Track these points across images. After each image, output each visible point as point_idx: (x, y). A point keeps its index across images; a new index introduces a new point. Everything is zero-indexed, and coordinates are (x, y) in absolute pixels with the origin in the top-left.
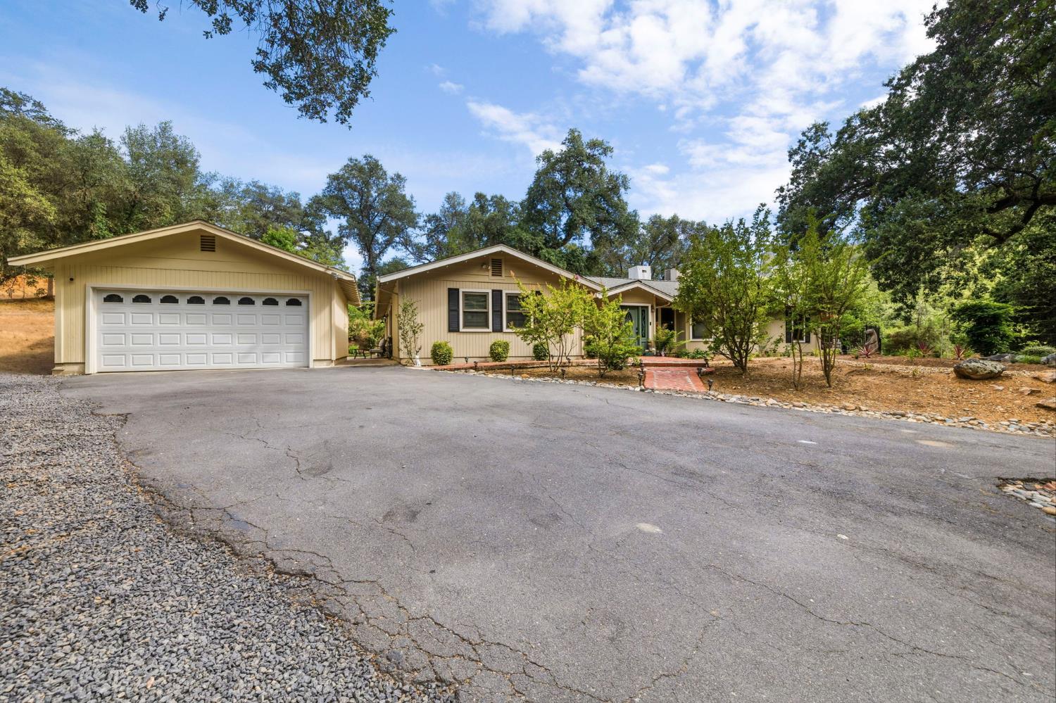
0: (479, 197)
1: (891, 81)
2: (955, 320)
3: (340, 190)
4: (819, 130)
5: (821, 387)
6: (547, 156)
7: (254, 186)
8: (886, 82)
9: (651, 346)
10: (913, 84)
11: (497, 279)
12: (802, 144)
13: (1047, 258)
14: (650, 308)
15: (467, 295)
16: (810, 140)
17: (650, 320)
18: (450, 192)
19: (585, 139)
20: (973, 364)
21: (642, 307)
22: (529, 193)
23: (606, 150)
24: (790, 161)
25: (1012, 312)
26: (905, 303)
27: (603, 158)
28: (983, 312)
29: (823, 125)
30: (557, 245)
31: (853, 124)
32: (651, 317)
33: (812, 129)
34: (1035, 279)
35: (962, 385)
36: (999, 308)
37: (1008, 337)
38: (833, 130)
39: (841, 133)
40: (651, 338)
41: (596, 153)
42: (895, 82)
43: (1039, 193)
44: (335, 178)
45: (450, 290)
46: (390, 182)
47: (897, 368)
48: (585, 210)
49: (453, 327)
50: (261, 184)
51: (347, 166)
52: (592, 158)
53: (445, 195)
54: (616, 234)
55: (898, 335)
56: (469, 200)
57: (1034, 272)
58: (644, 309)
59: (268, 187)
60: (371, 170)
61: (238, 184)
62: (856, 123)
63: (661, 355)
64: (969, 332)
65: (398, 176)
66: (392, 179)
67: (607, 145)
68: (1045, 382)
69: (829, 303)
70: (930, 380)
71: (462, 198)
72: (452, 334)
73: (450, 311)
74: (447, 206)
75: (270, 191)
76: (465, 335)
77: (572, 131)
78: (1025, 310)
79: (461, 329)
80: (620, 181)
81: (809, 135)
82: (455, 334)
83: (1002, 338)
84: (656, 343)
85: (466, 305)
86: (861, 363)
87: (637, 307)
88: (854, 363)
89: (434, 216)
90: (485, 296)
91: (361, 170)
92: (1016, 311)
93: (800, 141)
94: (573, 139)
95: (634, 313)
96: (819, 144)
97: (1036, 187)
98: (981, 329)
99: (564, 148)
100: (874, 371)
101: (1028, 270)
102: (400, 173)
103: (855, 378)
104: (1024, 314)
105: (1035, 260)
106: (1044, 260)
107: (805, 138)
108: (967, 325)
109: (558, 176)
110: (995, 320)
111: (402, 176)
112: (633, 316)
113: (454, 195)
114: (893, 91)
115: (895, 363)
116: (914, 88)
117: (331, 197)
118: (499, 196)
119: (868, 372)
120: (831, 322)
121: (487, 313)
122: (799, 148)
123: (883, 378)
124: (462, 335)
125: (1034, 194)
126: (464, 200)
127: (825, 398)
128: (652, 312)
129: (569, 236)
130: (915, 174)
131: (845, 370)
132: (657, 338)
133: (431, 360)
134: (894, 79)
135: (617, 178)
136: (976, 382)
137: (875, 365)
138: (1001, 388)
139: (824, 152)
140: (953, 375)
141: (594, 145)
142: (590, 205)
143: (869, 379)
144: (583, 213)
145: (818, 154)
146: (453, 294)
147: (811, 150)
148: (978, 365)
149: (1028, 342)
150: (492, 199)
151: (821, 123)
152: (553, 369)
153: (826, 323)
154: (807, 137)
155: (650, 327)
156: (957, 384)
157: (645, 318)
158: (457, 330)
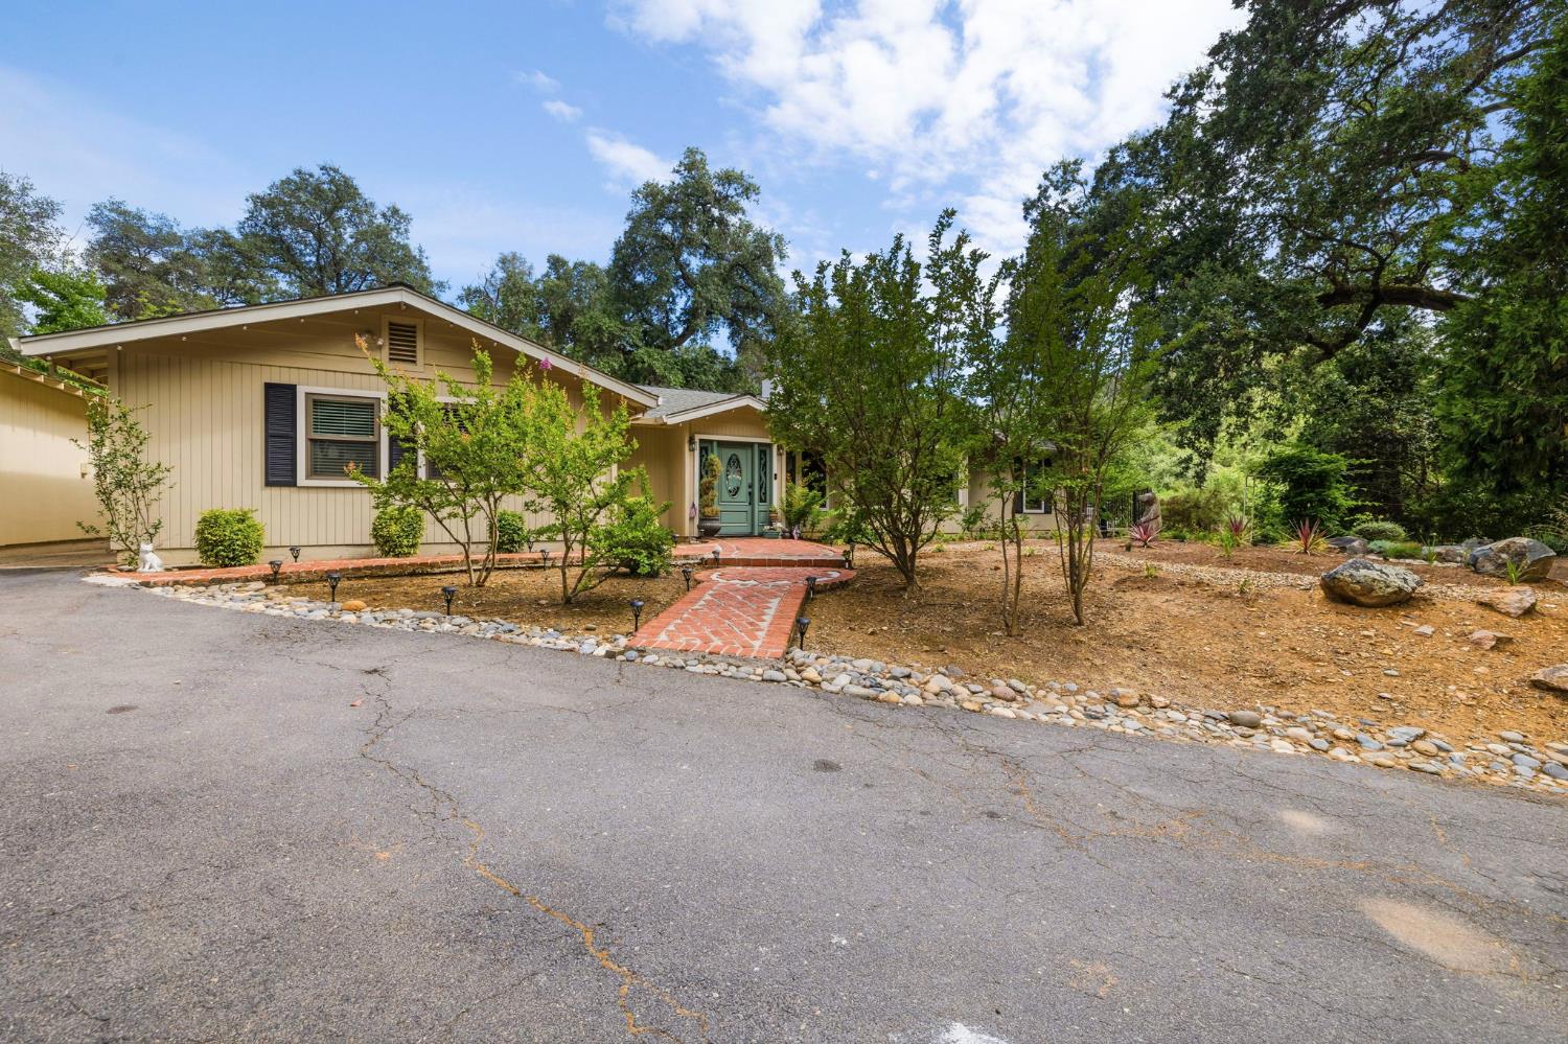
0: (556, 263)
1: (1174, 90)
2: (1261, 479)
3: (275, 226)
4: (1067, 173)
5: (1061, 624)
6: (651, 192)
7: (111, 210)
8: (1168, 91)
9: (776, 519)
10: (1206, 97)
11: (402, 368)
12: (1043, 192)
13: (1373, 391)
14: (775, 448)
15: (317, 403)
16: (1056, 188)
17: (775, 471)
18: (507, 252)
19: (714, 168)
20: (1363, 572)
21: (760, 444)
22: (618, 250)
23: (748, 190)
24: (1025, 218)
25: (1344, 468)
26: (1197, 450)
27: (744, 203)
28: (1305, 466)
29: (1075, 163)
30: (669, 343)
31: (1118, 160)
32: (778, 465)
33: (1058, 168)
34: (1358, 421)
35: (1346, 620)
36: (1329, 462)
37: (1338, 508)
38: (1087, 172)
39: (1101, 173)
40: (776, 504)
41: (731, 192)
42: (1181, 92)
43: (1382, 283)
44: (260, 202)
45: (269, 387)
46: (380, 220)
47: (1205, 572)
48: (712, 287)
49: (279, 472)
50: (131, 207)
51: (288, 181)
52: (722, 201)
53: (497, 257)
54: (769, 332)
55: (1174, 501)
56: (540, 269)
57: (1357, 411)
58: (764, 450)
59: (146, 214)
60: (338, 194)
61: (24, 189)
62: (1123, 157)
63: (792, 537)
64: (1284, 499)
65: (395, 211)
66: (384, 215)
67: (750, 180)
68: (1508, 614)
69: (1081, 432)
70: (1276, 605)
71: (528, 264)
72: (276, 491)
73: (269, 437)
74: (500, 274)
75: (151, 222)
76: (313, 495)
77: (691, 152)
78: (1361, 466)
79: (301, 480)
80: (772, 244)
81: (1054, 178)
82: (285, 491)
83: (1330, 508)
84: (787, 513)
85: (316, 424)
86: (1137, 561)
87: (751, 445)
88: (1125, 560)
89: (477, 291)
90: (370, 407)
91: (317, 192)
92: (1351, 467)
93: (1040, 187)
94: (693, 164)
95: (742, 455)
96: (1068, 195)
97: (1378, 272)
98: (1301, 494)
99: (678, 179)
100: (1163, 580)
101: (1349, 408)
102: (398, 206)
103: (1128, 597)
104: (1363, 471)
105: (1359, 393)
106: (1368, 392)
107: (1048, 183)
108: (1282, 488)
109: (667, 229)
110: (1320, 481)
111: (403, 212)
112: (742, 462)
113: (514, 256)
114: (1177, 107)
115: (1201, 561)
116: (1208, 102)
117: (255, 235)
118: (588, 262)
119: (1150, 582)
120: (1083, 478)
121: (375, 445)
122: (1039, 199)
123: (1182, 597)
124: (304, 495)
125: (1375, 282)
126: (531, 267)
127: (1069, 660)
128: (780, 454)
129: (690, 331)
130: (1210, 240)
131: (1111, 576)
132: (789, 505)
133: (197, 554)
134: (1179, 86)
135: (768, 239)
136: (1370, 613)
137: (1164, 565)
138: (1428, 629)
139: (1076, 207)
140: (1319, 594)
141: (728, 178)
142: (725, 281)
143: (1158, 599)
144: (709, 291)
145: (1067, 210)
146: (279, 399)
147: (1057, 204)
148: (1374, 574)
149: (1359, 516)
150: (575, 267)
151: (1072, 160)
152: (475, 576)
153: (1072, 478)
154: (1052, 182)
155: (775, 483)
156: (1332, 617)
157: (765, 466)
158: (292, 483)
